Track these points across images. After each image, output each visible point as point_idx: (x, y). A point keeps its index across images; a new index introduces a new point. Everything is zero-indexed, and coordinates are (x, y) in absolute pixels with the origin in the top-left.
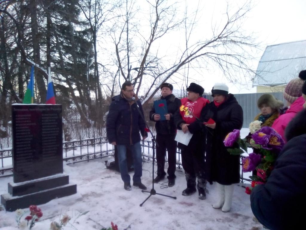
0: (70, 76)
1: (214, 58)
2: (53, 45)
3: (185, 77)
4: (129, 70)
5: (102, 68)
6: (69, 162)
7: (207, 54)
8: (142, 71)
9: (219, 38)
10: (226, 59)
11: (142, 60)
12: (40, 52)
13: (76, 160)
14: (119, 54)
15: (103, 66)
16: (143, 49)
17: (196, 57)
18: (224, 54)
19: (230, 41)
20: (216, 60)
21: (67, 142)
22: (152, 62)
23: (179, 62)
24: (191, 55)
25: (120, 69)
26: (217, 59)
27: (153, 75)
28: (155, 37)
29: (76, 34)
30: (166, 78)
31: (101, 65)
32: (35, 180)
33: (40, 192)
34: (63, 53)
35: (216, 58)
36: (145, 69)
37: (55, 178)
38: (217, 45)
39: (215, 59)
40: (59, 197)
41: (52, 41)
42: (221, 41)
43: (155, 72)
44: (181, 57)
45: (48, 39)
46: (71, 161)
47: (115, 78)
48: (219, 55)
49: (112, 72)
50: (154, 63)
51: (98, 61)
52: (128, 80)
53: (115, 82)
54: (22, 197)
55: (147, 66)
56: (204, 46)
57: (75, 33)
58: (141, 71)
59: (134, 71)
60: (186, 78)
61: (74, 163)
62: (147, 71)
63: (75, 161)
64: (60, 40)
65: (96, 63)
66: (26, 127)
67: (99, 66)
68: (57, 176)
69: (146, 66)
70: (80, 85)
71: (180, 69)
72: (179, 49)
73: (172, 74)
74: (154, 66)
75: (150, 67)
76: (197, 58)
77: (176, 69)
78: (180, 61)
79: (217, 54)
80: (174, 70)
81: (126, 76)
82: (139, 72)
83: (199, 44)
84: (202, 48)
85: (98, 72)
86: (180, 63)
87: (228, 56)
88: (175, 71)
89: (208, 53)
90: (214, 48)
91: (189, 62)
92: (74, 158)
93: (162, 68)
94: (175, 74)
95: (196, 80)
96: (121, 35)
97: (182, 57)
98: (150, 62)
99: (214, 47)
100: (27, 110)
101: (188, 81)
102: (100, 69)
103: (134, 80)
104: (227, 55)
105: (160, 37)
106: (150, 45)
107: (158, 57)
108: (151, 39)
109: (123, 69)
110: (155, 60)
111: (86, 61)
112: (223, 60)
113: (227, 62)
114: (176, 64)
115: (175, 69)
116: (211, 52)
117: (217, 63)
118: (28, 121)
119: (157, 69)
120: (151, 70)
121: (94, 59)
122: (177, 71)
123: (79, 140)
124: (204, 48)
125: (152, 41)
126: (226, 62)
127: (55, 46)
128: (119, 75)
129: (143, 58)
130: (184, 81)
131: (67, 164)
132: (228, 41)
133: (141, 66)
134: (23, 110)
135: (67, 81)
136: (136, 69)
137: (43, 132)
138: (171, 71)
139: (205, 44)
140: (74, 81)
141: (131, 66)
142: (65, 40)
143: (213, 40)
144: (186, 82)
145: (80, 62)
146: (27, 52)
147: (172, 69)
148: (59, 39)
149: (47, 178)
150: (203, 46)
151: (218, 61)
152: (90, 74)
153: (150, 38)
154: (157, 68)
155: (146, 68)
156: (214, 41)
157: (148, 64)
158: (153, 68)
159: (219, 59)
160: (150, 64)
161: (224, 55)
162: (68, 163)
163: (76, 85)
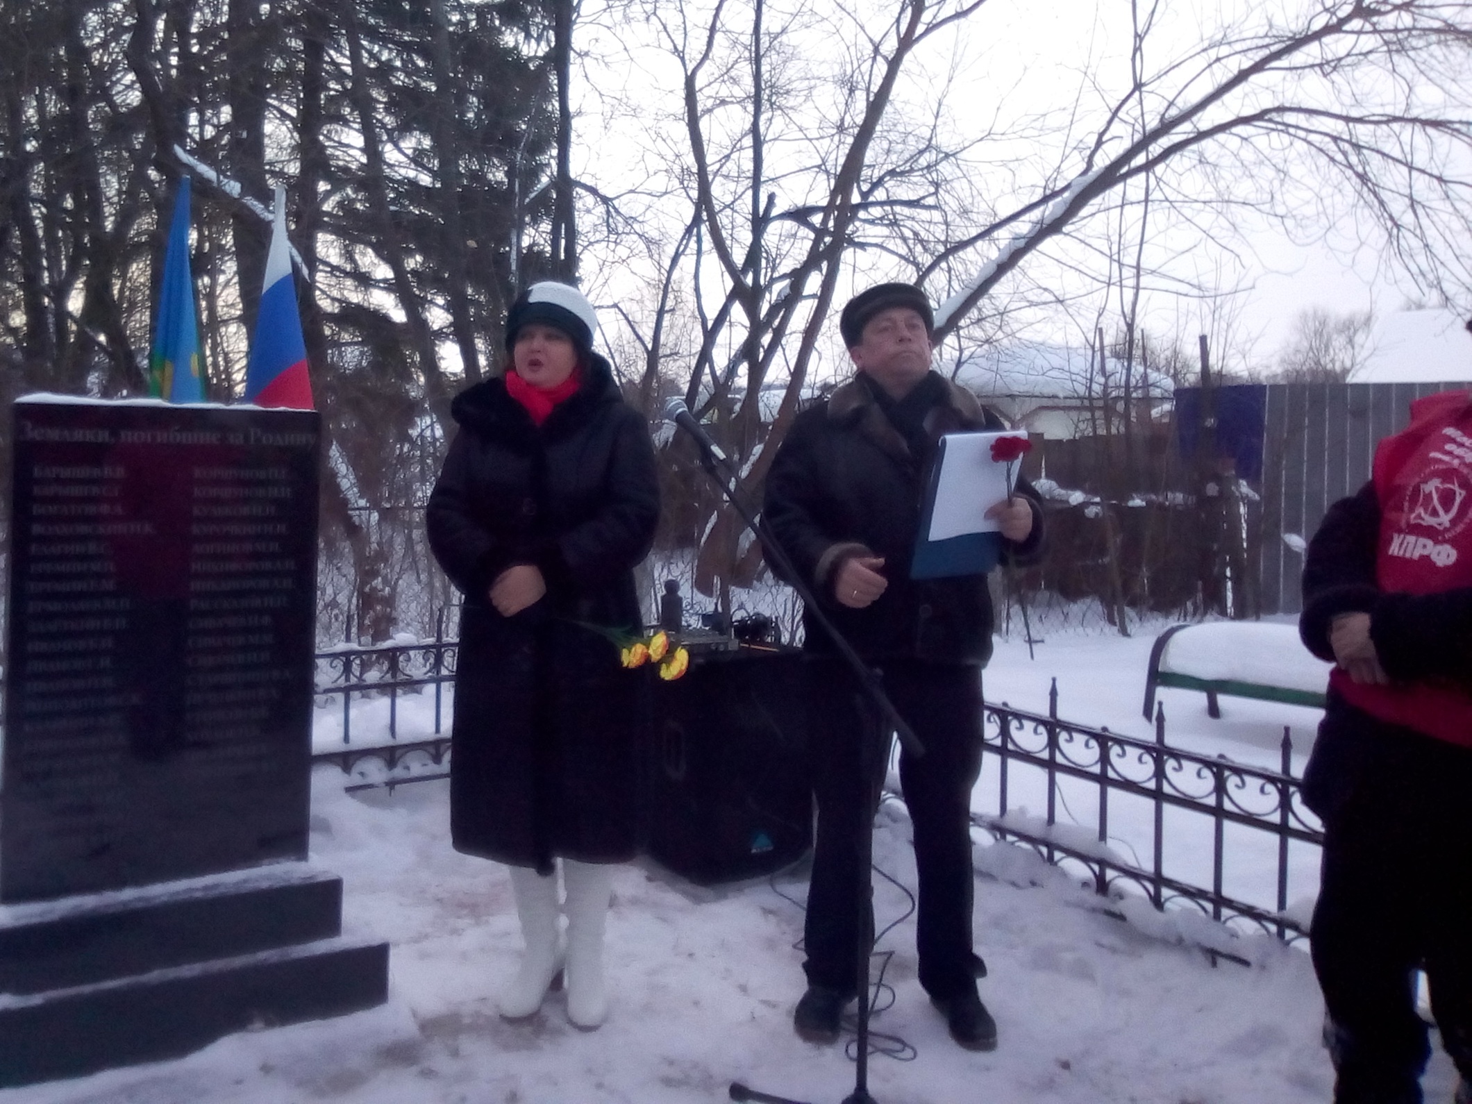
0: (419, 258)
1: (1327, 139)
2: (338, 87)
3: (1121, 265)
4: (759, 223)
5: (601, 209)
6: (362, 774)
7: (1274, 116)
8: (842, 223)
9: (1361, 12)
10: (1407, 149)
11: (842, 160)
12: (268, 128)
13: (408, 768)
14: (703, 124)
15: (605, 200)
16: (852, 91)
17: (1201, 136)
18: (1396, 119)
19: (1437, 31)
20: (1339, 157)
21: (354, 646)
22: (902, 173)
23: (1083, 166)
24: (1166, 126)
25: (704, 216)
26: (1347, 147)
27: (903, 250)
28: (926, 17)
29: (464, 23)
30: (992, 269)
31: (593, 191)
32: (128, 895)
33: (155, 976)
34: (384, 126)
35: (1335, 139)
36: (854, 217)
37: (250, 886)
38: (1348, 55)
39: (1331, 147)
40: (270, 1024)
41: (333, 62)
42: (1375, 31)
43: (916, 234)
44: (1094, 138)
45: (314, 51)
46: (375, 771)
47: (670, 272)
48: (1360, 120)
49: (654, 234)
50: (915, 177)
51: (574, 171)
52: (749, 280)
53: (671, 296)
54: (36, 999)
55: (871, 199)
56: (1258, 67)
57: (455, 18)
58: (831, 224)
59: (789, 225)
60: (1128, 273)
61: (391, 784)
62: (867, 226)
63: (398, 772)
64: (373, 56)
65: (564, 183)
66: (92, 548)
67: (583, 201)
68: (268, 878)
69: (865, 195)
70: (472, 311)
71: (1084, 212)
72: (1088, 83)
73: (1032, 242)
74: (913, 196)
75: (892, 203)
76: (1207, 144)
77: (1059, 213)
78: (1090, 164)
79: (1348, 119)
80: (1047, 221)
81: (739, 257)
82: (820, 233)
83: (1224, 50)
84: (1242, 76)
85: (572, 234)
86: (1085, 173)
87: (1418, 127)
88: (1053, 227)
89: (1281, 109)
90: (1325, 75)
91: (1148, 166)
92: (391, 755)
93: (965, 212)
94: (1049, 244)
95: (1200, 288)
96: (716, 16)
97: (1099, 143)
98: (892, 173)
99: (1327, 69)
100: (103, 436)
101: (1137, 288)
102: (587, 215)
103: (787, 282)
104: (1414, 120)
105: (958, 15)
106: (894, 64)
107: (945, 140)
108: (903, 28)
109: (723, 219)
110: (923, 161)
111: (507, 174)
112: (1384, 154)
113: (1411, 168)
114: (1060, 184)
115: (1051, 210)
116: (1304, 106)
117: (1349, 173)
118: (105, 509)
119: (936, 216)
120: (894, 223)
121: (554, 163)
122: (1066, 229)
123: (431, 640)
124: (1254, 78)
125: (906, 42)
126: (1405, 170)
127: (344, 93)
128: (699, 252)
129: (845, 150)
130: (1115, 290)
131: (351, 790)
132: (1424, 30)
133: (833, 194)
134: (81, 435)
135: (399, 286)
136: (800, 215)
137: (195, 586)
138: (1023, 227)
139: (1264, 53)
140: (442, 287)
141: (771, 198)
142: (402, 59)
143: (1317, 25)
144: (1129, 294)
145: (477, 177)
146: (202, 123)
147: (1035, 215)
148: (370, 52)
149: (206, 888)
150: (1246, 64)
151: (1354, 159)
152: (530, 247)
153: (898, 21)
154: (935, 207)
155: (864, 205)
156: (1328, 30)
157: (875, 185)
158: (906, 211)
159: (1357, 147)
160: (890, 183)
161: (1396, 126)
162: (355, 779)
163: (448, 308)
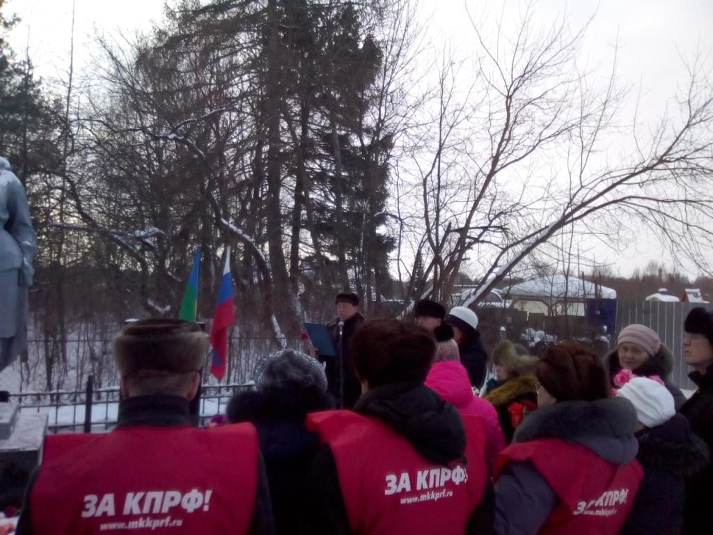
7: (626, 200)
9: (661, 161)
20: (651, 218)
24: (584, 204)
42: (667, 169)
48: (663, 201)
56: (620, 183)
60: (567, 256)
71: (554, 234)
73: (535, 245)
77: (545, 235)
79: (658, 201)
80: (540, 238)
84: (614, 186)
88: (543, 240)
89: (628, 198)
94: (541, 246)
101: (569, 262)
115: (541, 235)
116: (638, 195)
122: (547, 240)
124: (618, 187)
125: (493, 171)
130: (561, 263)
138: (532, 240)
139: (622, 178)
150: (615, 182)
156: (648, 169)
